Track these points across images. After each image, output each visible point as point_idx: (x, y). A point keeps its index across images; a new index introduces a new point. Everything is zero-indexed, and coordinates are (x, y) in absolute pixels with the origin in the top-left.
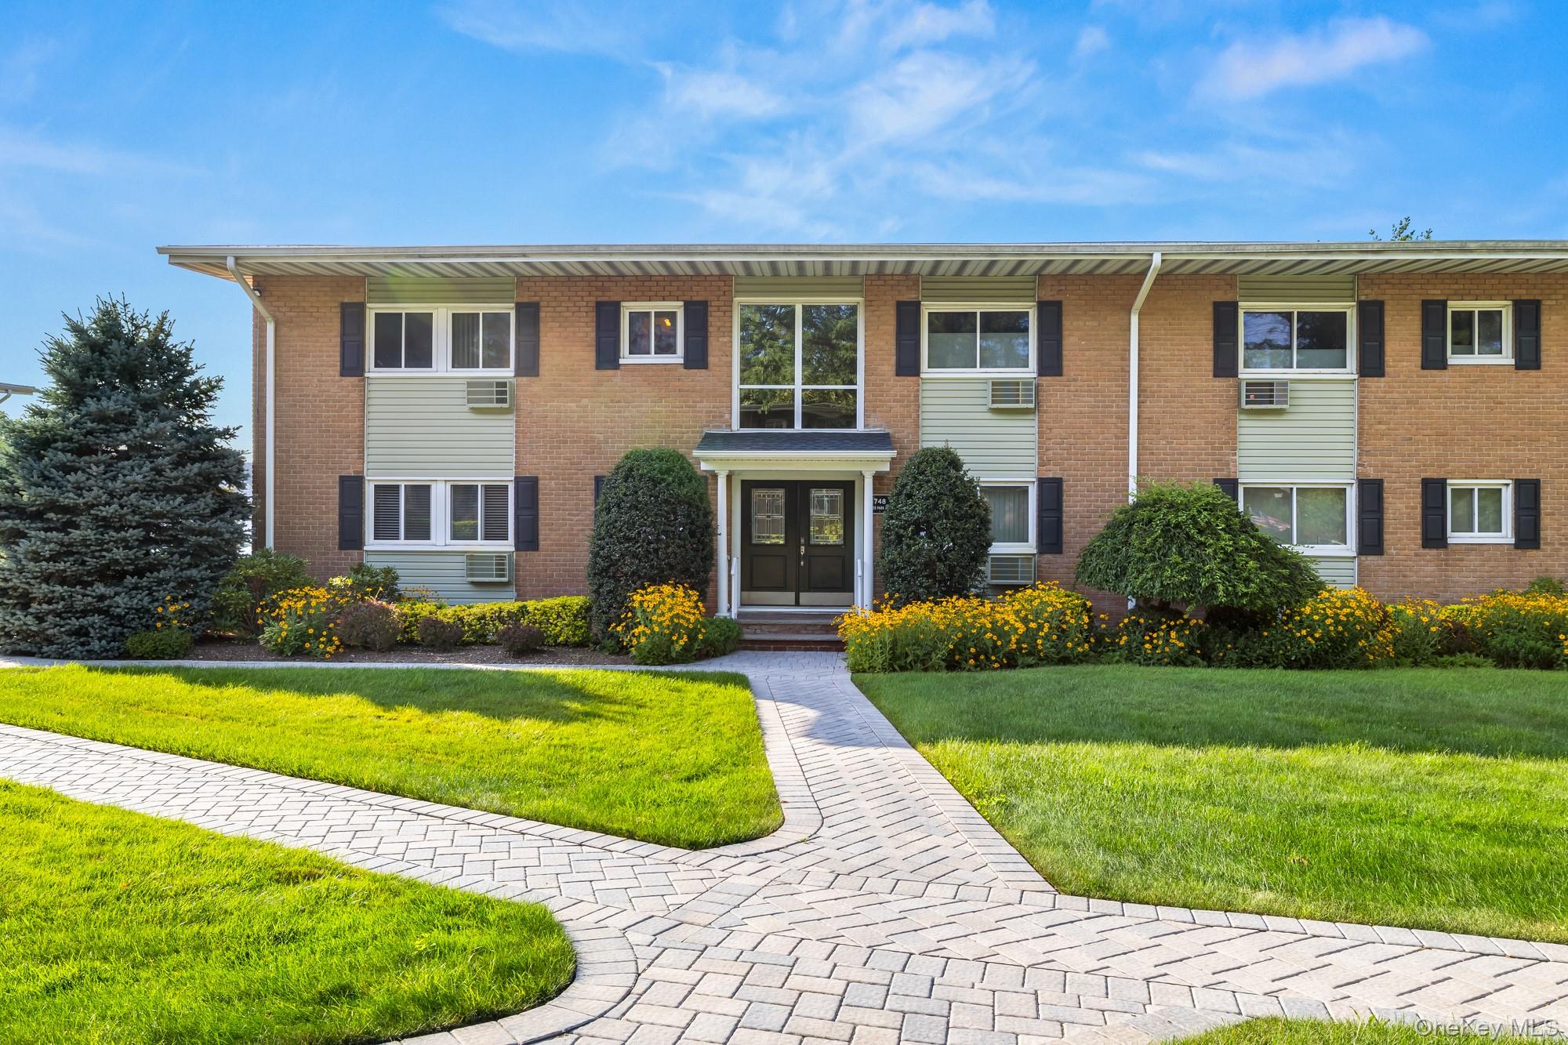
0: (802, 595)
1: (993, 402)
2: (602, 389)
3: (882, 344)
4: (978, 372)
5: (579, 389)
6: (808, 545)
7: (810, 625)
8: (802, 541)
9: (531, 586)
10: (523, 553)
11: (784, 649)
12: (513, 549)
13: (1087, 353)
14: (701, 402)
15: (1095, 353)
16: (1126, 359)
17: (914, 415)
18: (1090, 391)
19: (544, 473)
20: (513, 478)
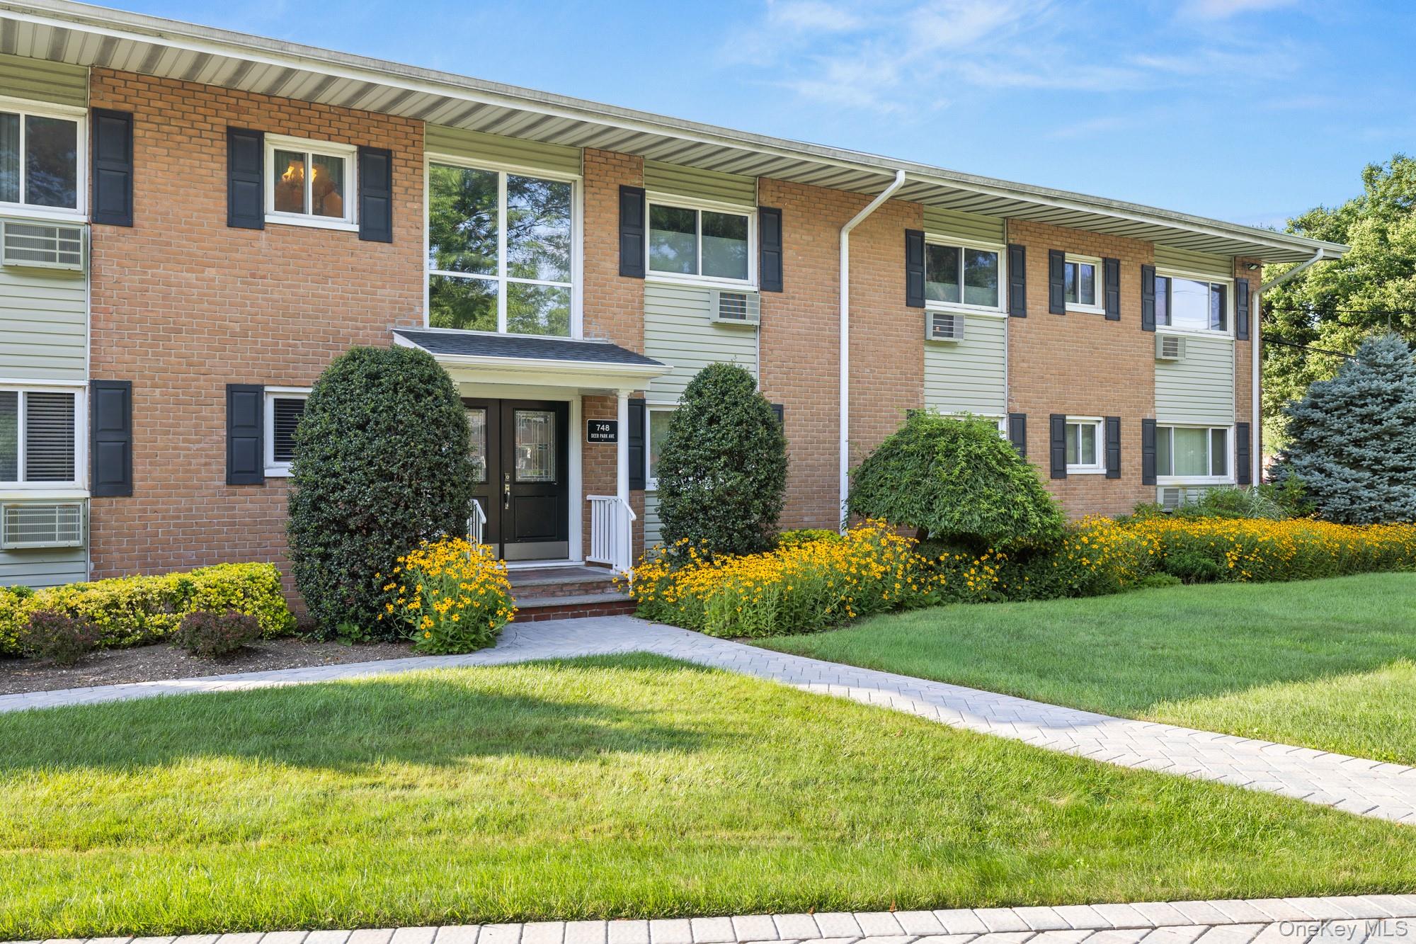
0: (507, 546)
1: (722, 316)
2: (238, 256)
3: (604, 234)
4: (699, 280)
5: (200, 253)
6: (513, 482)
7: (566, 584)
8: (507, 477)
9: (119, 551)
10: (105, 501)
12: (87, 494)
13: (804, 269)
14: (383, 287)
15: (811, 270)
16: (837, 279)
17: (639, 325)
18: (805, 311)
19: (143, 377)
20: (86, 383)
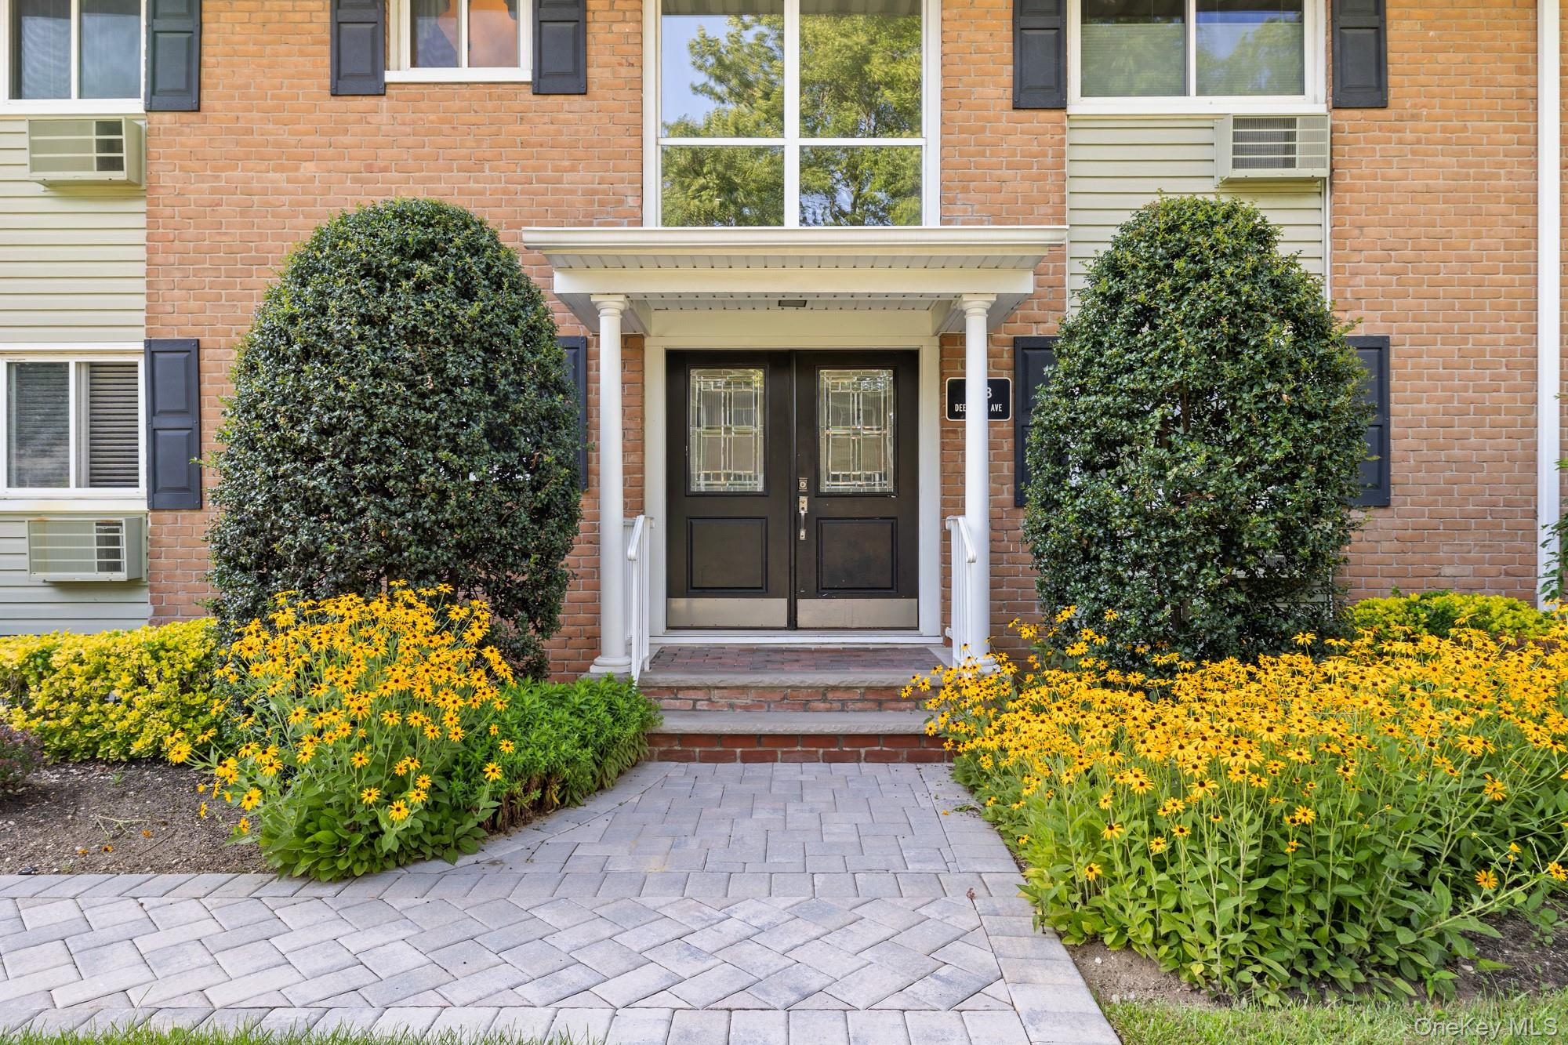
0: (802, 603)
1: (1236, 164)
2: (347, 140)
3: (981, 36)
4: (1193, 104)
5: (292, 140)
6: (815, 493)
7: (835, 688)
8: (803, 484)
9: (186, 589)
10: (167, 516)
11: (769, 758)
12: (143, 506)
13: (1441, 57)
14: (573, 169)
15: (1460, 57)
16: (1530, 69)
17: (1054, 198)
18: (1446, 142)
19: (214, 333)
20: (141, 346)
